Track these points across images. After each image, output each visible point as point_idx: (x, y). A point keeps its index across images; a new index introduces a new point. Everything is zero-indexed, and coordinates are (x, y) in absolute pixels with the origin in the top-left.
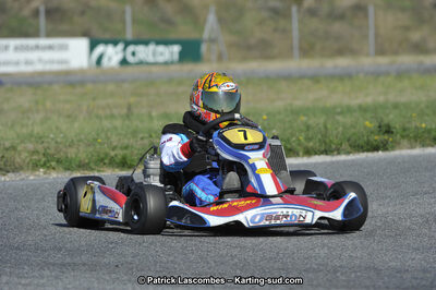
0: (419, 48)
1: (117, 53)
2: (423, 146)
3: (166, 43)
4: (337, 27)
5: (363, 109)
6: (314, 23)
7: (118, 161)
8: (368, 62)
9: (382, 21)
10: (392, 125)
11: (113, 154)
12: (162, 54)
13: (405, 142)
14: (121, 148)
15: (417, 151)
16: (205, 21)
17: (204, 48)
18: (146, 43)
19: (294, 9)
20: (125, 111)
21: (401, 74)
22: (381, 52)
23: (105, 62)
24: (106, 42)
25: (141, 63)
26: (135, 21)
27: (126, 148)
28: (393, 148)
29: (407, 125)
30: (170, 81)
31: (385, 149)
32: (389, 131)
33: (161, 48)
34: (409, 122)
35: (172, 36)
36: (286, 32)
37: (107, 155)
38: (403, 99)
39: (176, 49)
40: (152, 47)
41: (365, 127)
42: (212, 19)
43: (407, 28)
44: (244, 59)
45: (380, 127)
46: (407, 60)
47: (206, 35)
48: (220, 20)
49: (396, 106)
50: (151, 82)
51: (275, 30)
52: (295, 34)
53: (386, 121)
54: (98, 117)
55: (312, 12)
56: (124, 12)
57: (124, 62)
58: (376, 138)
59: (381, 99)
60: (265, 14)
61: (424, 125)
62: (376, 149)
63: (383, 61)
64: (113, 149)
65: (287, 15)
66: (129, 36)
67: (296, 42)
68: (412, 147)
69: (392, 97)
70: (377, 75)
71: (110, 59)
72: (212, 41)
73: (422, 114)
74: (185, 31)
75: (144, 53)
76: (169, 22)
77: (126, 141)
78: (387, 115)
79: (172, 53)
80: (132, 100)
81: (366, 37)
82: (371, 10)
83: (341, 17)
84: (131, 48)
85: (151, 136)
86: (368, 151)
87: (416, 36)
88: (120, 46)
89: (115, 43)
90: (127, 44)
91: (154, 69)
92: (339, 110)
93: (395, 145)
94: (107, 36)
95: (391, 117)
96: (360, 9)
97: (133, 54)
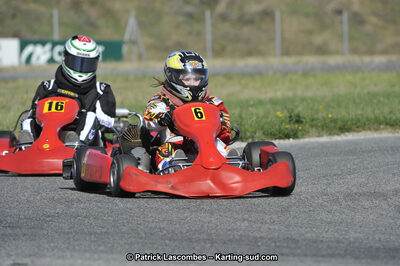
0: (321, 50)
1: (45, 53)
2: (330, 134)
4: (246, 31)
5: (273, 102)
6: (226, 27)
8: (276, 61)
9: (287, 26)
10: (301, 115)
13: (313, 131)
15: (325, 139)
16: (126, 23)
17: (125, 49)
19: (208, 14)
21: (307, 73)
22: (286, 53)
23: (34, 60)
24: (35, 43)
26: (61, 24)
28: (303, 136)
29: (316, 116)
31: (295, 136)
32: (298, 121)
34: (317, 113)
36: (199, 34)
38: (309, 94)
41: (277, 117)
42: (132, 22)
43: (310, 33)
44: (162, 59)
45: (290, 117)
46: (311, 60)
47: (127, 37)
48: (141, 25)
49: (303, 100)
51: (190, 33)
52: (209, 37)
53: (296, 112)
55: (224, 17)
56: (51, 16)
57: (51, 61)
58: (287, 126)
59: (290, 94)
60: (181, 19)
61: (330, 116)
62: (287, 137)
63: (290, 61)
65: (201, 20)
66: (56, 37)
67: (209, 45)
68: (319, 136)
69: (299, 92)
70: (285, 73)
71: (38, 58)
72: (133, 43)
73: (328, 107)
74: (108, 34)
76: (93, 25)
78: (297, 107)
81: (273, 40)
82: (278, 15)
83: (250, 22)
84: (58, 48)
86: (280, 138)
87: (318, 40)
88: (48, 47)
89: (43, 43)
90: (55, 44)
92: (252, 103)
93: (305, 133)
94: (36, 37)
95: (300, 109)
96: (268, 14)
97: (60, 54)
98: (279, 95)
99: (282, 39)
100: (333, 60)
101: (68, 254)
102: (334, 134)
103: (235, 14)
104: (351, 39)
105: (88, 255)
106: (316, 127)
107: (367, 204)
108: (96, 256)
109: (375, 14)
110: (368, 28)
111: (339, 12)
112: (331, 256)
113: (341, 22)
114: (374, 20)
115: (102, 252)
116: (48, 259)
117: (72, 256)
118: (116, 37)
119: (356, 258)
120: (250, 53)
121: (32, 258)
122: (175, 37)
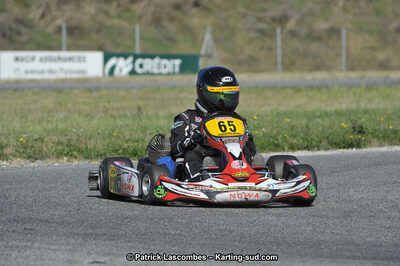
0: (384, 66)
1: (127, 65)
2: (391, 145)
3: (169, 57)
4: (315, 46)
5: (339, 114)
6: (294, 43)
8: (341, 75)
9: (353, 43)
10: (364, 126)
11: (126, 145)
12: (165, 66)
13: (375, 141)
14: (133, 141)
15: (385, 149)
16: (203, 39)
17: (201, 62)
18: (152, 57)
19: (278, 30)
20: (135, 112)
21: (370, 86)
22: (351, 68)
23: (117, 71)
24: (118, 56)
25: (148, 73)
26: (141, 38)
27: (138, 141)
28: (365, 146)
29: (378, 128)
30: (173, 88)
31: (358, 145)
32: (361, 131)
33: (165, 62)
34: (379, 125)
35: (175, 51)
36: (270, 49)
37: (121, 146)
38: (372, 106)
39: (178, 62)
40: (157, 60)
41: (342, 128)
42: (208, 37)
43: (374, 49)
45: (354, 128)
46: (374, 75)
47: (203, 52)
48: (216, 40)
49: (366, 112)
50: (157, 89)
51: (262, 48)
52: (279, 52)
53: (359, 123)
54: (113, 116)
55: (293, 34)
56: (134, 30)
57: (133, 72)
58: (351, 137)
59: (354, 106)
60: (253, 35)
61: (391, 127)
62: (350, 146)
63: (354, 75)
64: (127, 142)
65: (272, 36)
66: (138, 50)
67: (279, 59)
68: (381, 146)
69: (363, 105)
70: (350, 86)
71: (121, 70)
72: (209, 56)
73: (388, 118)
74: (185, 48)
75: (150, 65)
76: (172, 40)
77: (137, 136)
78: (360, 118)
79: (174, 66)
80: (141, 103)
81: (338, 55)
82: (344, 32)
83: (319, 39)
84: (139, 61)
86: (344, 148)
87: (381, 56)
88: (130, 59)
89: (126, 56)
90: (136, 57)
91: (159, 78)
92: (318, 114)
93: (367, 143)
94: (119, 50)
95: (363, 120)
96: (334, 32)
97: (141, 66)
98: (344, 107)
99: (348, 55)
100: (395, 75)
102: (395, 144)
103: (304, 31)
106: (377, 137)
118: (192, 51)
120: (317, 68)
121: (110, 257)
122: (248, 51)
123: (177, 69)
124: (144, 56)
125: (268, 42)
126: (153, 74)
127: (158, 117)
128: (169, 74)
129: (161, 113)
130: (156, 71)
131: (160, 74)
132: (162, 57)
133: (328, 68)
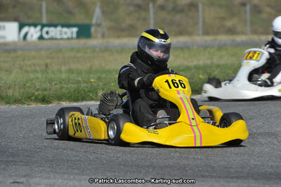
0: (231, 31)
1: (36, 32)
3: (68, 26)
4: (178, 17)
5: (197, 68)
6: (163, 15)
7: (40, 98)
8: (199, 39)
9: (206, 14)
11: (37, 93)
12: (66, 33)
14: (42, 90)
16: (94, 12)
17: (93, 29)
18: (55, 26)
19: (151, 5)
20: (44, 68)
21: (221, 47)
22: (206, 33)
23: (29, 37)
24: (30, 25)
25: (52, 39)
26: (47, 12)
27: (45, 90)
30: (72, 49)
33: (65, 30)
34: (227, 76)
35: (73, 21)
36: (145, 19)
37: (33, 94)
38: (222, 62)
39: (75, 30)
40: (59, 28)
41: (200, 78)
42: (98, 11)
43: (223, 19)
44: (119, 37)
45: (209, 78)
46: (224, 38)
47: (94, 21)
48: (103, 12)
49: (218, 66)
50: (59, 50)
51: (138, 19)
52: (152, 21)
53: (213, 75)
54: (26, 71)
55: (162, 8)
56: (41, 6)
57: (41, 38)
59: (209, 62)
60: (132, 9)
63: (208, 38)
64: (37, 90)
65: (147, 10)
66: (44, 21)
69: (215, 61)
70: (206, 47)
71: (32, 36)
72: (98, 25)
73: (235, 71)
74: (80, 18)
75: (55, 32)
76: (70, 13)
77: (45, 86)
78: (213, 71)
79: (72, 33)
80: (48, 61)
81: (196, 24)
82: (200, 7)
83: (182, 11)
84: (46, 29)
85: (61, 83)
87: (229, 24)
88: (39, 28)
89: (35, 26)
90: (43, 26)
91: (61, 42)
94: (30, 21)
95: (216, 73)
96: (193, 6)
97: (47, 33)
98: (201, 63)
99: (204, 23)
100: (239, 38)
101: (52, 175)
103: (170, 5)
104: (252, 23)
105: (66, 176)
107: (263, 141)
108: (72, 177)
109: (269, 6)
110: (264, 16)
111: (244, 5)
112: (238, 178)
113: (245, 11)
114: (268, 10)
115: (76, 174)
116: (38, 179)
117: (55, 177)
118: (86, 22)
119: (256, 179)
120: (181, 33)
121: (27, 178)
122: (128, 21)
123: (75, 35)
124: (49, 25)
125: (143, 14)
126: (56, 39)
127: (60, 71)
128: (68, 39)
129: (63, 68)
130: (59, 37)
131: (62, 39)
132: (63, 26)
133: (189, 34)
